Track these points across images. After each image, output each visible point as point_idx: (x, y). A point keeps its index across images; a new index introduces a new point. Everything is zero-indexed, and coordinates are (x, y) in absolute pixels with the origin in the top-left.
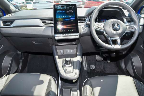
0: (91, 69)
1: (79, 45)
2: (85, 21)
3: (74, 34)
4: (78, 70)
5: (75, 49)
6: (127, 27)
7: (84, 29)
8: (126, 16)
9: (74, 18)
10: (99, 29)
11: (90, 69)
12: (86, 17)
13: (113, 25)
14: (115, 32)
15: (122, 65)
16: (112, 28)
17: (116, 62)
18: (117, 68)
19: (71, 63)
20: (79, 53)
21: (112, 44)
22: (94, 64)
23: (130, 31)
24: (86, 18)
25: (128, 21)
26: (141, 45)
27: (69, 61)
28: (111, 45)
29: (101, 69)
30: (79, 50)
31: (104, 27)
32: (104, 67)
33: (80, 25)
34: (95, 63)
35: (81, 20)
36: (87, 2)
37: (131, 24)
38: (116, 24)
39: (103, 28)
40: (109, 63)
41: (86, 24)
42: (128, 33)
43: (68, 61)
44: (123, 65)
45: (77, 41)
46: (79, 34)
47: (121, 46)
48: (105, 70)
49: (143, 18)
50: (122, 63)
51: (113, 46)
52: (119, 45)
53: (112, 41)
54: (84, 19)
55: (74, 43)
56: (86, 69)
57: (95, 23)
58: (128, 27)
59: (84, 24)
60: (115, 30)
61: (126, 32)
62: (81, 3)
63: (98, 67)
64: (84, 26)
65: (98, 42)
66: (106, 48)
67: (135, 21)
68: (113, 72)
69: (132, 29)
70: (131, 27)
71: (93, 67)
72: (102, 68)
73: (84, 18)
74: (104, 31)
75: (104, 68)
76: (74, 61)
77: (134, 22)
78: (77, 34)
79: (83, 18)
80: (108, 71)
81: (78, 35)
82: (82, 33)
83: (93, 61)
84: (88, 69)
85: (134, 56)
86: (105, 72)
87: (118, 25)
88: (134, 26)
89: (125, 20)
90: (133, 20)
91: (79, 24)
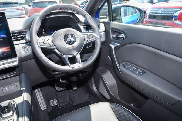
0: (52, 105)
1: (23, 75)
2: (24, 37)
3: (9, 60)
4: (25, 117)
5: (18, 84)
6: (84, 37)
7: (26, 50)
8: (81, 23)
9: (5, 34)
10: (47, 45)
11: (52, 107)
12: (25, 31)
13: (66, 37)
14: (69, 47)
15: (93, 88)
16: (65, 41)
17: (84, 87)
18: (88, 94)
19: (12, 109)
20: (23, 88)
21: (69, 64)
22: (55, 97)
23: (90, 41)
24: (26, 33)
25: (86, 29)
26: (108, 57)
27: (7, 107)
28: (68, 66)
29: (67, 102)
30: (23, 84)
31: (52, 41)
32: (70, 97)
33: (18, 44)
34: (56, 95)
35: (18, 36)
36: (31, 10)
37: (90, 32)
38: (69, 35)
39: (51, 44)
40: (76, 90)
41: (25, 41)
42: (88, 44)
43: (4, 107)
44: (95, 88)
45: (17, 69)
46: (18, 58)
47: (83, 64)
48: (73, 102)
49: (103, 23)
50: (92, 85)
51: (72, 66)
52: (80, 63)
53: (69, 59)
54: (23, 35)
55: (13, 74)
56: (45, 109)
57: (38, 38)
58: (86, 36)
59: (24, 41)
60: (70, 43)
61: (85, 43)
62: (22, 11)
63: (62, 101)
64: (24, 45)
65: (49, 65)
66: (62, 72)
67: (93, 27)
68: (84, 102)
69: (92, 39)
70: (90, 35)
71: (55, 102)
72: (68, 100)
73: (23, 32)
74: (55, 47)
75: (70, 99)
76: (17, 103)
77: (92, 29)
78: (14, 59)
79: (20, 32)
80: (77, 102)
81: (17, 61)
82: (22, 57)
83: (53, 93)
84: (47, 107)
85: (104, 72)
86: (74, 104)
87: (72, 35)
88: (94, 34)
89: (82, 28)
90: (91, 27)
91: (15, 43)
